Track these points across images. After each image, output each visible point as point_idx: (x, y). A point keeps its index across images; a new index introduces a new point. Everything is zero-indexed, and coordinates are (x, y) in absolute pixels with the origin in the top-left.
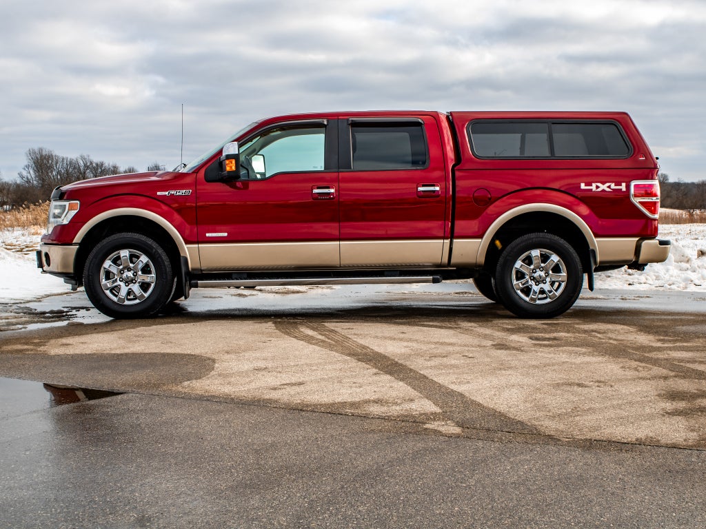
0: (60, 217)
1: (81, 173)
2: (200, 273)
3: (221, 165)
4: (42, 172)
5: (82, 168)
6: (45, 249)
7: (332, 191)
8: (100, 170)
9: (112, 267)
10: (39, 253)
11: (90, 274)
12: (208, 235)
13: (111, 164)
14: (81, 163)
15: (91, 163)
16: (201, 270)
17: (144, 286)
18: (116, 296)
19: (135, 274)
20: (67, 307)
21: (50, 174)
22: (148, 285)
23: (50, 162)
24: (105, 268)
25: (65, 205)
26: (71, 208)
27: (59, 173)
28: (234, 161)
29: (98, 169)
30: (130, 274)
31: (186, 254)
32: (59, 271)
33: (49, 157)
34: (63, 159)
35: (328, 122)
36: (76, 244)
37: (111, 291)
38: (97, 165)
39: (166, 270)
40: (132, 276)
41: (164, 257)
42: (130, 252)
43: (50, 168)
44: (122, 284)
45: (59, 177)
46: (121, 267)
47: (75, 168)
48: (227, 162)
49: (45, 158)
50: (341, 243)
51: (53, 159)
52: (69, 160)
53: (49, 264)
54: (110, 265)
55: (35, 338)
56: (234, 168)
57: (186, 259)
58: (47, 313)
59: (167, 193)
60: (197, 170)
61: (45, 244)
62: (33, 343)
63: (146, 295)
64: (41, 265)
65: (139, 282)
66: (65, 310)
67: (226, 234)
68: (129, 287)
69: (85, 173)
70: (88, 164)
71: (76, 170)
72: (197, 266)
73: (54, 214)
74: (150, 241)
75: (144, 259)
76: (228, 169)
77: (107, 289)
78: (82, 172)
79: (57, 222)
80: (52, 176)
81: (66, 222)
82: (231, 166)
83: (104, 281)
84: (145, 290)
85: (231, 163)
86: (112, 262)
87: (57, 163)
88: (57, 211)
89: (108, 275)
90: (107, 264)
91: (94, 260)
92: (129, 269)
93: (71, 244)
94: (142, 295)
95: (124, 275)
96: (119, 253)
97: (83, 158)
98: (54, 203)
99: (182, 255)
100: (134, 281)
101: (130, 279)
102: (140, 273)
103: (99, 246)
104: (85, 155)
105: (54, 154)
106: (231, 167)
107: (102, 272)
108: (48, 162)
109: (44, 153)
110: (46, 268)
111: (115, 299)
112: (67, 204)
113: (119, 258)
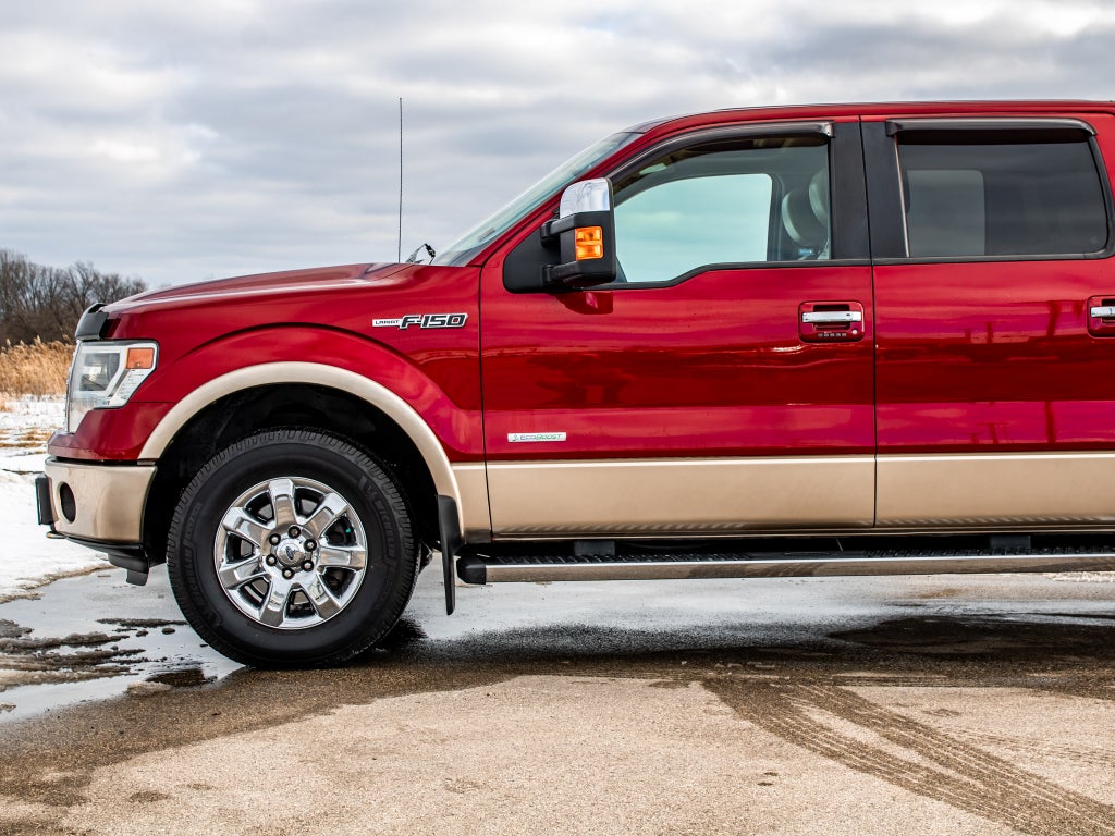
0: (103, 388)
1: (77, 296)
2: (487, 541)
3: (553, 245)
4: (6, 294)
5: (79, 286)
6: (59, 475)
7: (856, 316)
8: (111, 290)
9: (245, 524)
10: (43, 485)
11: (186, 543)
12: (511, 437)
13: (132, 279)
14: (79, 279)
15: (96, 277)
16: (492, 534)
17: (336, 579)
18: (257, 605)
19: (311, 545)
20: (112, 622)
21: (20, 297)
22: (347, 574)
23: (21, 275)
24: (227, 529)
25: (117, 355)
26: (133, 363)
27: (37, 294)
28: (598, 233)
29: (107, 289)
30: (297, 545)
31: (451, 489)
32: (100, 535)
33: (19, 266)
34: (44, 271)
35: (833, 130)
36: (147, 462)
37: (243, 592)
38: (107, 280)
39: (396, 533)
40: (302, 550)
41: (392, 498)
42: (296, 483)
43: (21, 286)
44: (274, 573)
45: (36, 303)
46: (272, 525)
47: (66, 286)
48: (580, 234)
49: (11, 268)
50: (881, 459)
51: (25, 272)
52: (54, 271)
53: (71, 518)
54: (242, 520)
55: (44, 760)
56: (598, 252)
57: (452, 505)
58: (63, 643)
59: (399, 322)
60: (483, 258)
61: (60, 459)
62: (43, 786)
63: (341, 602)
64: (46, 517)
65: (322, 567)
66: (109, 630)
67: (562, 436)
68: (293, 581)
69: (84, 295)
70: (91, 279)
71: (68, 290)
72: (481, 522)
73: (85, 378)
74: (352, 455)
75: (335, 503)
76: (581, 253)
77: (233, 588)
78: (80, 292)
79: (92, 400)
80: (23, 301)
81: (118, 401)
82: (587, 247)
83: (223, 566)
84: (338, 590)
85: (591, 236)
86: (246, 510)
87: (33, 277)
88: (94, 372)
89: (236, 548)
90: (234, 516)
91: (199, 505)
92: (294, 532)
93: (133, 463)
94: (330, 602)
95: (281, 550)
96: (267, 487)
97: (81, 268)
98: (84, 350)
99: (440, 492)
100: (308, 565)
101: (297, 558)
102: (323, 542)
103: (212, 467)
104: (85, 262)
105: (27, 262)
106: (590, 249)
107: (220, 538)
108: (17, 276)
109: (10, 260)
110: (61, 523)
111: (255, 614)
112: (122, 350)
113: (264, 500)
